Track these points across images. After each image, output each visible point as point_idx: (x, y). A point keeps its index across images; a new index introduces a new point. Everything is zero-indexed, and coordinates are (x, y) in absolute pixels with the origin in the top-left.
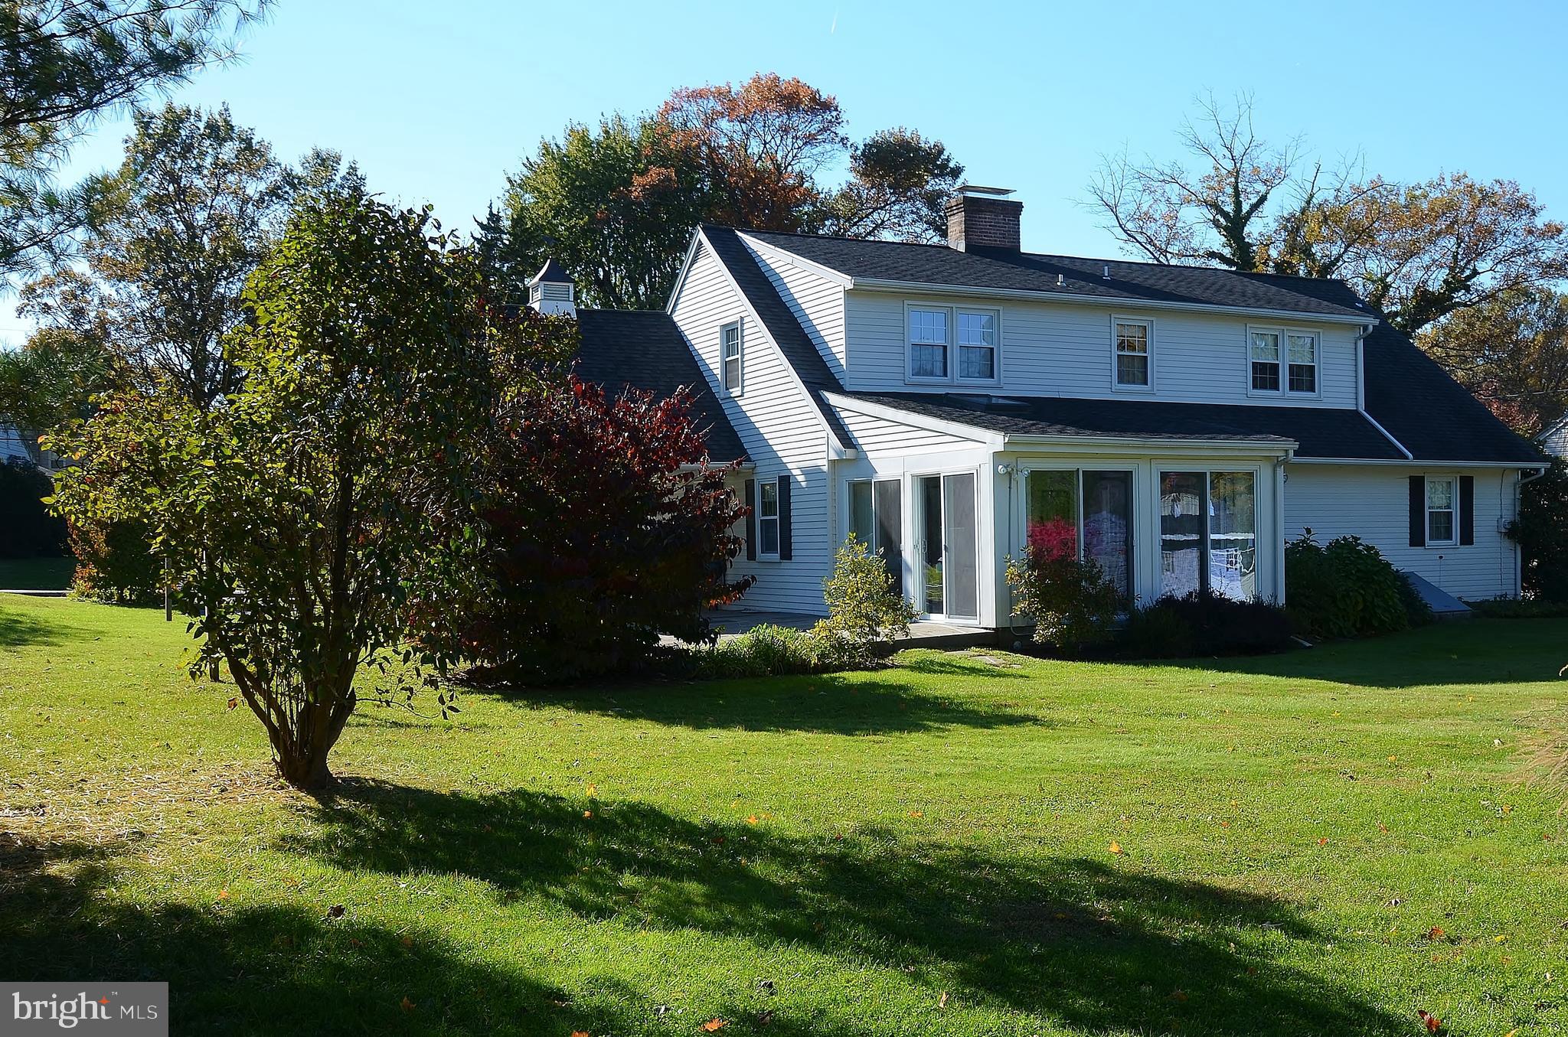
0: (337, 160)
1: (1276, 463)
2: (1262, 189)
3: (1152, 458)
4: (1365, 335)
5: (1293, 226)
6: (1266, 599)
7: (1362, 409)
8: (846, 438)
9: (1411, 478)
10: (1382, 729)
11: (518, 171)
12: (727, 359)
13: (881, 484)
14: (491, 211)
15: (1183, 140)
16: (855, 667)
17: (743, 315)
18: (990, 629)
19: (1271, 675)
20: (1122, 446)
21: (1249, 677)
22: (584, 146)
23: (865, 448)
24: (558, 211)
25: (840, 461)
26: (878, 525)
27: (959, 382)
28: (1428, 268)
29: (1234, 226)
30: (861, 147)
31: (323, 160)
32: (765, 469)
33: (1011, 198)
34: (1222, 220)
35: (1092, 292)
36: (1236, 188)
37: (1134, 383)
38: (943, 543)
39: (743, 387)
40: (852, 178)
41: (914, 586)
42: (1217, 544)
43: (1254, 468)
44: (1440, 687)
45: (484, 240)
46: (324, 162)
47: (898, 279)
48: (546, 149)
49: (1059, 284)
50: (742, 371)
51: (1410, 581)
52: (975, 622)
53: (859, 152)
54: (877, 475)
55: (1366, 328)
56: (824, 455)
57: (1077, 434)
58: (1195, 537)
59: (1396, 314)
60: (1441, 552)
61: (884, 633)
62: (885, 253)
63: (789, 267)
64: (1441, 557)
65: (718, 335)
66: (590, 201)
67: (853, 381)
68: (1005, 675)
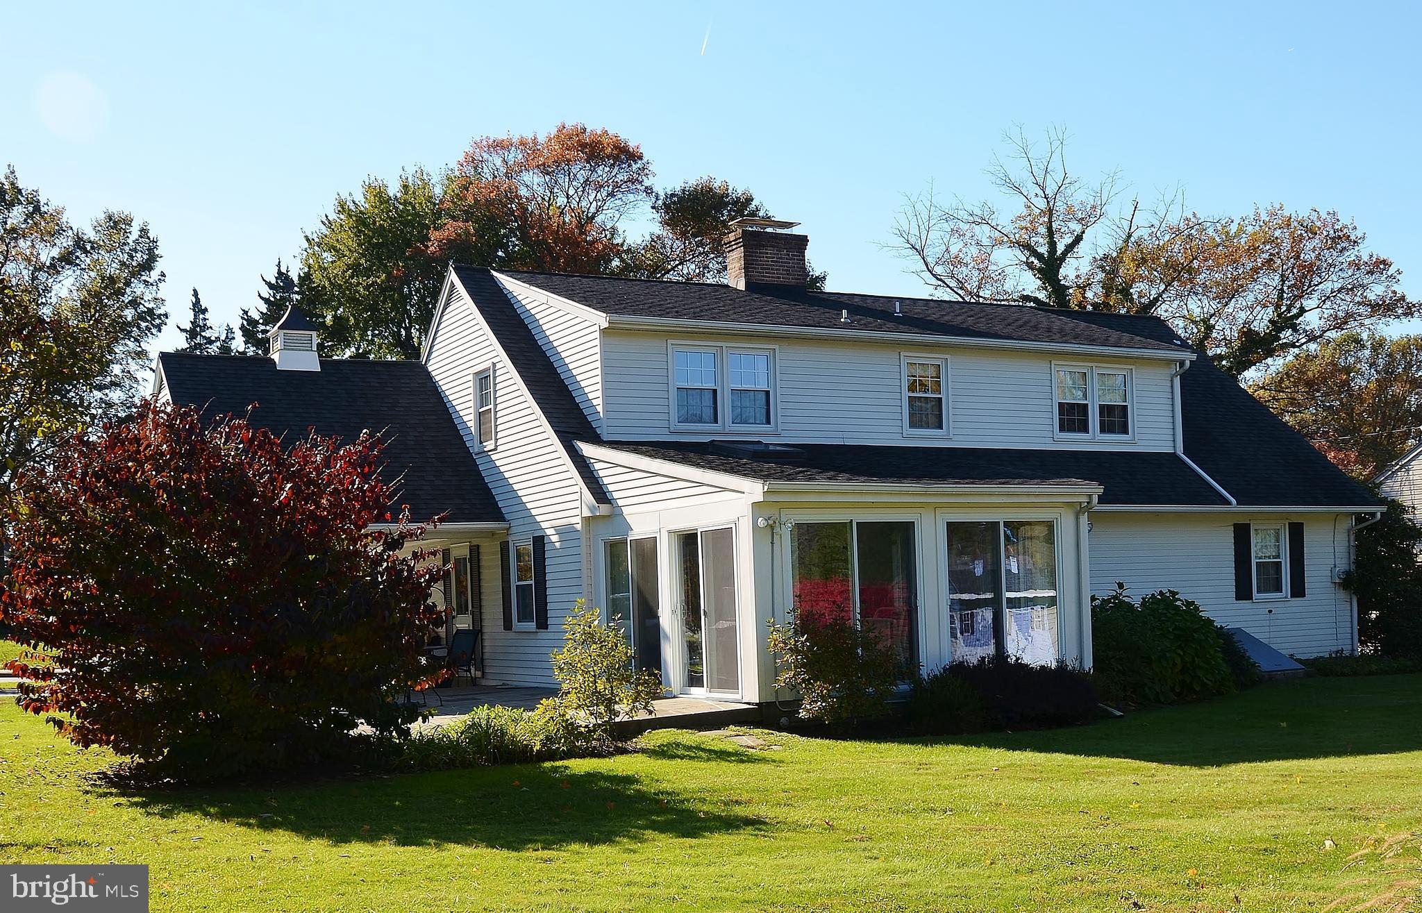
0: (128, 222)
1: (1079, 510)
2: (1078, 228)
3: (936, 507)
4: (1182, 371)
5: (1110, 265)
6: (1071, 663)
7: (1180, 452)
8: (600, 493)
9: (1235, 526)
10: (1187, 826)
11: (315, 228)
12: (481, 410)
13: (638, 542)
14: (279, 270)
15: (993, 179)
16: (584, 754)
17: (495, 360)
18: (753, 704)
19: (1068, 753)
20: (900, 493)
21: (1041, 757)
22: (381, 203)
23: (620, 503)
24: (356, 269)
25: (594, 518)
26: (636, 590)
27: (728, 429)
28: (1252, 308)
29: (1049, 268)
30: (662, 196)
31: (115, 223)
32: (522, 529)
33: (795, 231)
34: (1036, 262)
35: (879, 328)
36: (1050, 229)
37: (928, 427)
38: (702, 607)
39: (496, 440)
40: (657, 229)
41: (672, 654)
42: (1014, 603)
43: (1054, 516)
44: (1264, 765)
45: (272, 299)
46: (117, 224)
47: (659, 316)
48: (342, 207)
49: (842, 320)
50: (496, 422)
51: (1236, 638)
52: (738, 697)
53: (660, 202)
54: (632, 532)
55: (1182, 364)
56: (577, 512)
57: (849, 480)
58: (989, 596)
59: (1220, 357)
60: (1270, 606)
61: (624, 712)
62: (655, 292)
63: (544, 307)
64: (1270, 611)
65: (471, 384)
66: (389, 258)
67: (611, 430)
68: (763, 760)
